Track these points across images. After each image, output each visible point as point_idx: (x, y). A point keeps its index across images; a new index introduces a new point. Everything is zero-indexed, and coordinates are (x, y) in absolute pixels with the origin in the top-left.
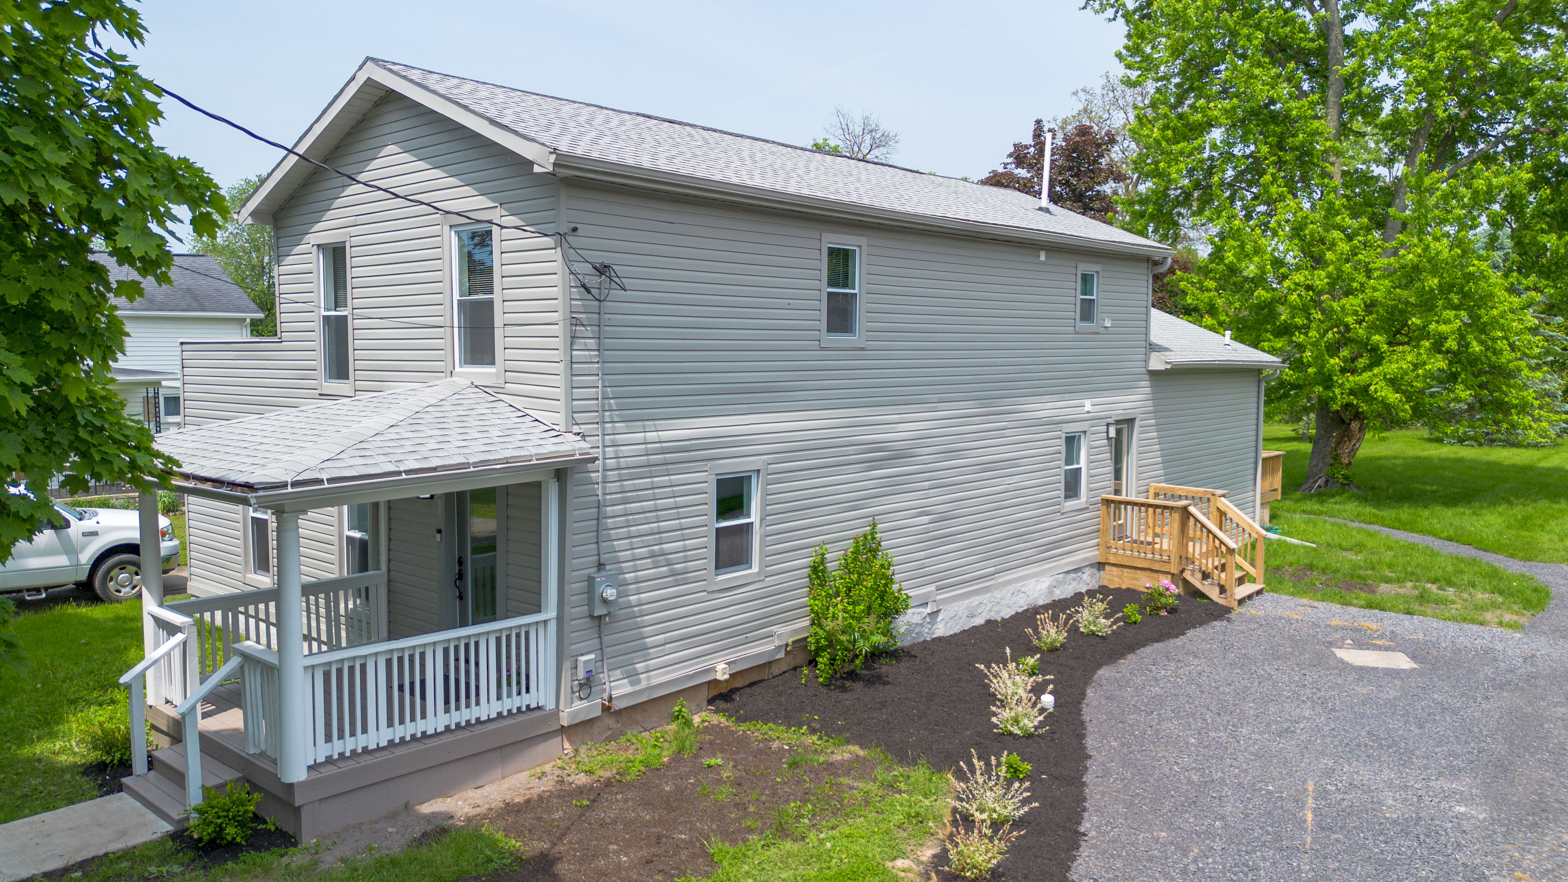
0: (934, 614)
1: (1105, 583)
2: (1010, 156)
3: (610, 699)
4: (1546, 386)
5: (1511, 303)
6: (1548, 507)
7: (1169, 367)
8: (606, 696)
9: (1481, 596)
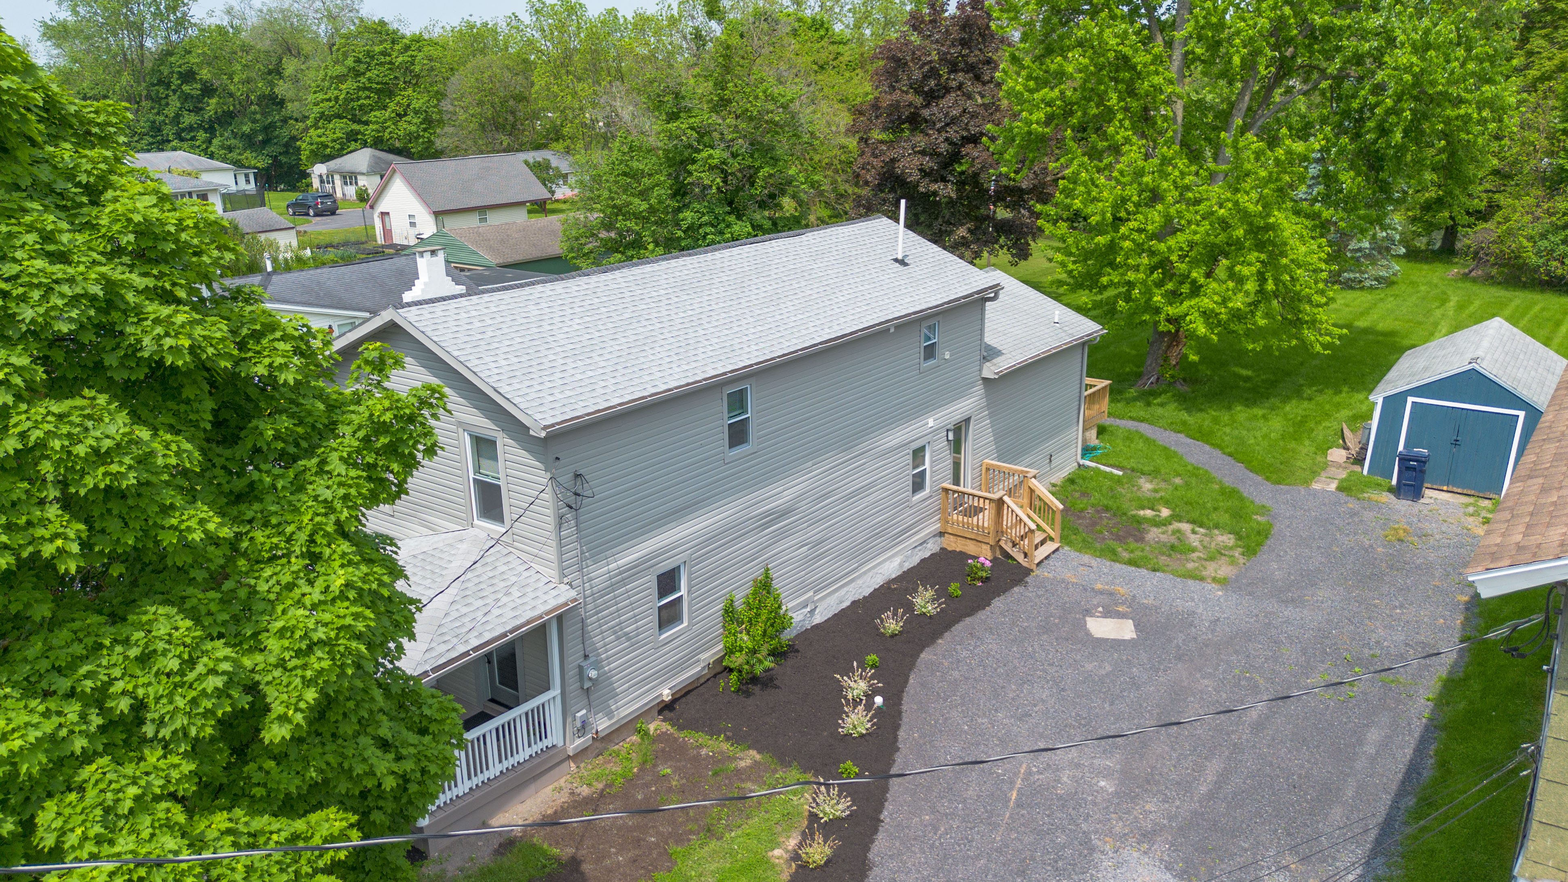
0: (812, 612)
1: (945, 546)
3: (597, 732)
7: (996, 376)
8: (594, 731)
9: (1220, 538)
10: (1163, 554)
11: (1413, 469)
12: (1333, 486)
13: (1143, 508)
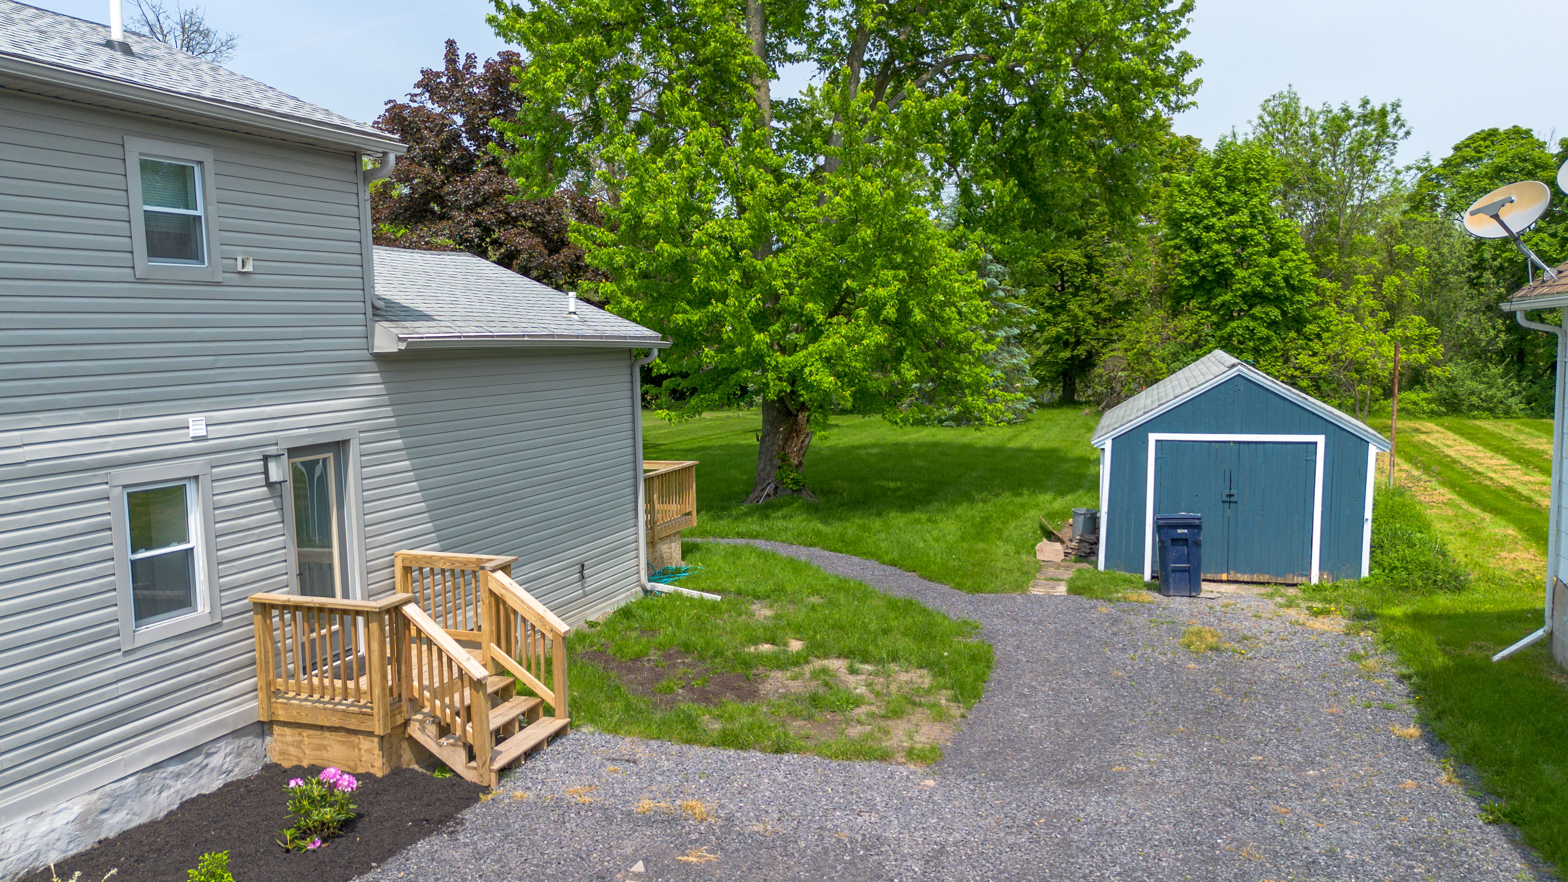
1: (276, 759)
2: (418, 85)
4: (1015, 361)
5: (952, 258)
6: (1009, 503)
7: (403, 346)
9: (904, 677)
10: (795, 717)
11: (1184, 541)
12: (1062, 589)
13: (755, 641)
